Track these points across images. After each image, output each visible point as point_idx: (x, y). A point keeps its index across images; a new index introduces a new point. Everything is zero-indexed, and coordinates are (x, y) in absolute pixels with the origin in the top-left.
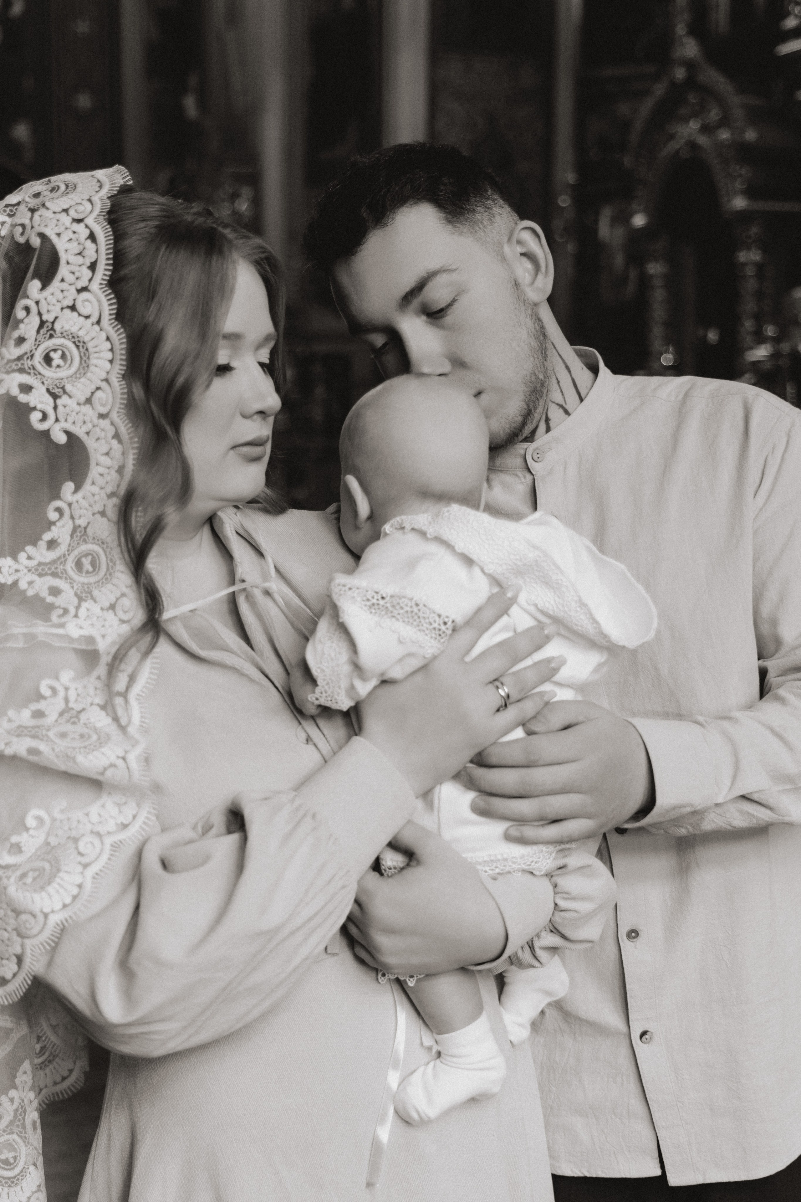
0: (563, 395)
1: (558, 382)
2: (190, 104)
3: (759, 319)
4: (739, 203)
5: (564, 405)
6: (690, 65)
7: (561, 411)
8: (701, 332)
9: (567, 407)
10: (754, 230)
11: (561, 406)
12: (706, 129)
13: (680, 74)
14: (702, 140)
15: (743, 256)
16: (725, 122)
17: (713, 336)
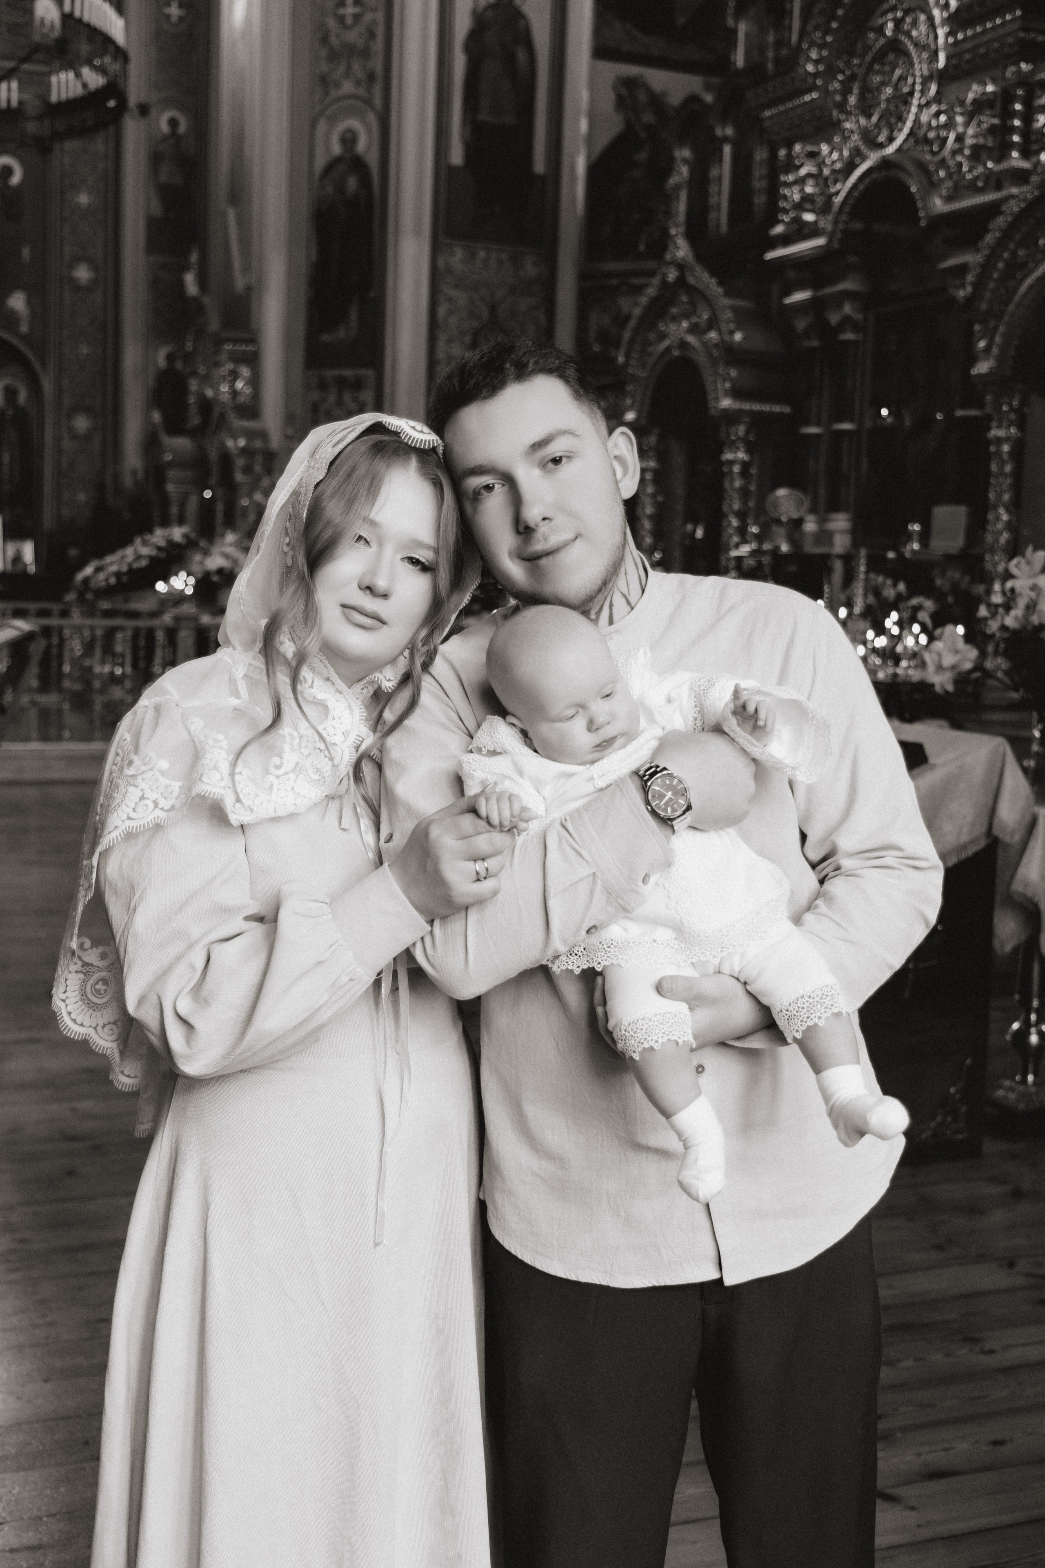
0: (628, 586)
1: (626, 574)
2: (190, 280)
3: (742, 515)
4: (726, 403)
5: (627, 595)
6: (681, 267)
7: (624, 600)
8: (689, 527)
9: (630, 599)
10: (741, 430)
11: (625, 596)
12: (694, 329)
13: (672, 275)
14: (691, 339)
15: (728, 456)
16: (712, 323)
17: (699, 533)
